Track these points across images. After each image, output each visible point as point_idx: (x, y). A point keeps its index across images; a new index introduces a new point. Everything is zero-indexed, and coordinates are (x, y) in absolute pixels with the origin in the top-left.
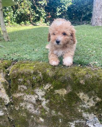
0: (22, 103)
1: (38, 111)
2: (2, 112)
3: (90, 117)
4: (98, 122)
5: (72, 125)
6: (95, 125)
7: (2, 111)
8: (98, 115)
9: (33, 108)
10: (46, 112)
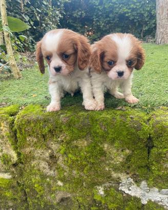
0: (33, 161)
1: (54, 171)
2: (9, 175)
3: (122, 178)
4: (134, 185)
5: (100, 189)
6: (130, 188)
7: (9, 173)
8: (132, 173)
9: (47, 167)
10: (65, 173)
